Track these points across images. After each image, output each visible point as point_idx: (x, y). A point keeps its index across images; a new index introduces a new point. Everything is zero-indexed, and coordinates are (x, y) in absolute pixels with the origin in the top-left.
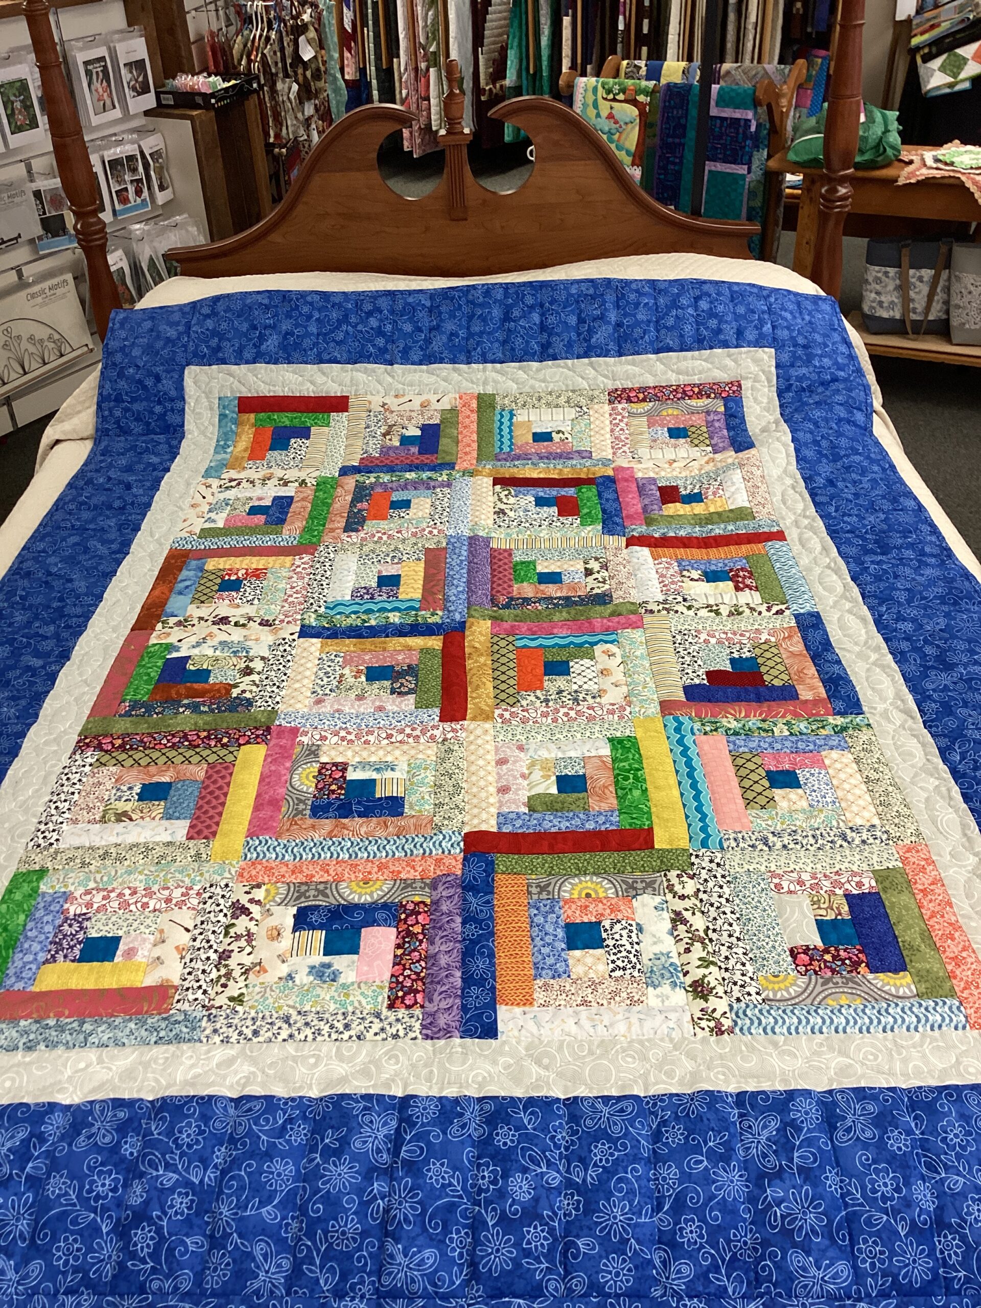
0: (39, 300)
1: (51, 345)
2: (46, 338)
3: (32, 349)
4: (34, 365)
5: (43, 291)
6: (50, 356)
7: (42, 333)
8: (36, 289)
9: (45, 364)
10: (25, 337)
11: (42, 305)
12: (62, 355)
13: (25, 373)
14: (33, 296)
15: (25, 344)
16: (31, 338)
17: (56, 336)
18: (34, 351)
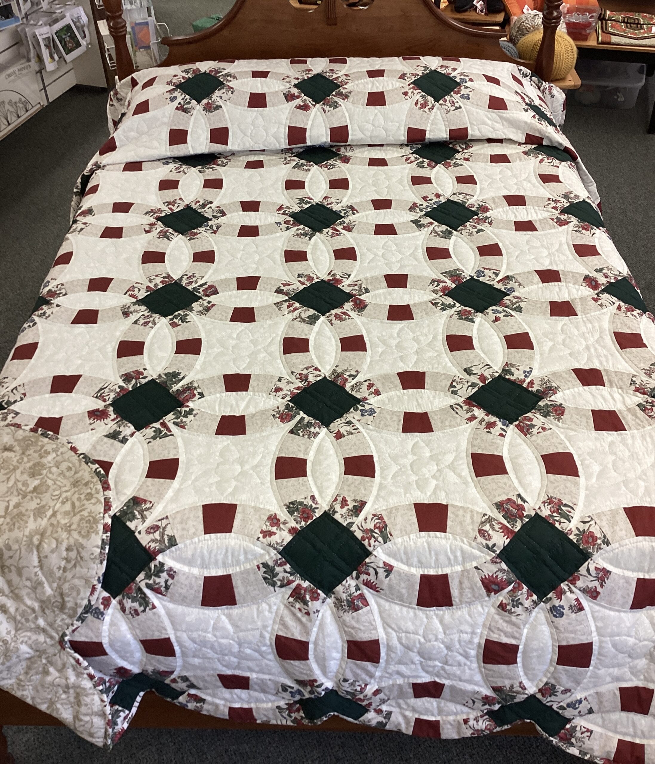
0: (12, 77)
1: (21, 105)
2: (18, 100)
3: (11, 109)
4: (14, 119)
5: (14, 72)
6: (21, 112)
7: (15, 98)
8: (10, 71)
9: (19, 117)
10: (7, 101)
11: (13, 81)
12: (27, 111)
13: (9, 124)
14: (9, 76)
15: (7, 107)
16: (10, 102)
17: (23, 99)
18: (13, 110)
